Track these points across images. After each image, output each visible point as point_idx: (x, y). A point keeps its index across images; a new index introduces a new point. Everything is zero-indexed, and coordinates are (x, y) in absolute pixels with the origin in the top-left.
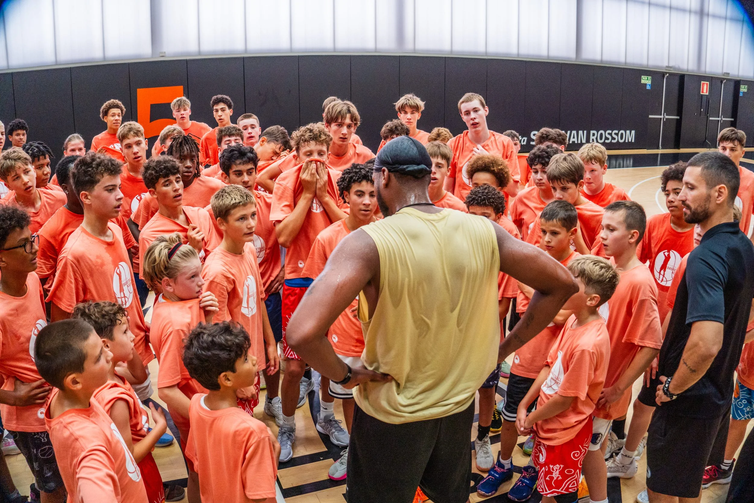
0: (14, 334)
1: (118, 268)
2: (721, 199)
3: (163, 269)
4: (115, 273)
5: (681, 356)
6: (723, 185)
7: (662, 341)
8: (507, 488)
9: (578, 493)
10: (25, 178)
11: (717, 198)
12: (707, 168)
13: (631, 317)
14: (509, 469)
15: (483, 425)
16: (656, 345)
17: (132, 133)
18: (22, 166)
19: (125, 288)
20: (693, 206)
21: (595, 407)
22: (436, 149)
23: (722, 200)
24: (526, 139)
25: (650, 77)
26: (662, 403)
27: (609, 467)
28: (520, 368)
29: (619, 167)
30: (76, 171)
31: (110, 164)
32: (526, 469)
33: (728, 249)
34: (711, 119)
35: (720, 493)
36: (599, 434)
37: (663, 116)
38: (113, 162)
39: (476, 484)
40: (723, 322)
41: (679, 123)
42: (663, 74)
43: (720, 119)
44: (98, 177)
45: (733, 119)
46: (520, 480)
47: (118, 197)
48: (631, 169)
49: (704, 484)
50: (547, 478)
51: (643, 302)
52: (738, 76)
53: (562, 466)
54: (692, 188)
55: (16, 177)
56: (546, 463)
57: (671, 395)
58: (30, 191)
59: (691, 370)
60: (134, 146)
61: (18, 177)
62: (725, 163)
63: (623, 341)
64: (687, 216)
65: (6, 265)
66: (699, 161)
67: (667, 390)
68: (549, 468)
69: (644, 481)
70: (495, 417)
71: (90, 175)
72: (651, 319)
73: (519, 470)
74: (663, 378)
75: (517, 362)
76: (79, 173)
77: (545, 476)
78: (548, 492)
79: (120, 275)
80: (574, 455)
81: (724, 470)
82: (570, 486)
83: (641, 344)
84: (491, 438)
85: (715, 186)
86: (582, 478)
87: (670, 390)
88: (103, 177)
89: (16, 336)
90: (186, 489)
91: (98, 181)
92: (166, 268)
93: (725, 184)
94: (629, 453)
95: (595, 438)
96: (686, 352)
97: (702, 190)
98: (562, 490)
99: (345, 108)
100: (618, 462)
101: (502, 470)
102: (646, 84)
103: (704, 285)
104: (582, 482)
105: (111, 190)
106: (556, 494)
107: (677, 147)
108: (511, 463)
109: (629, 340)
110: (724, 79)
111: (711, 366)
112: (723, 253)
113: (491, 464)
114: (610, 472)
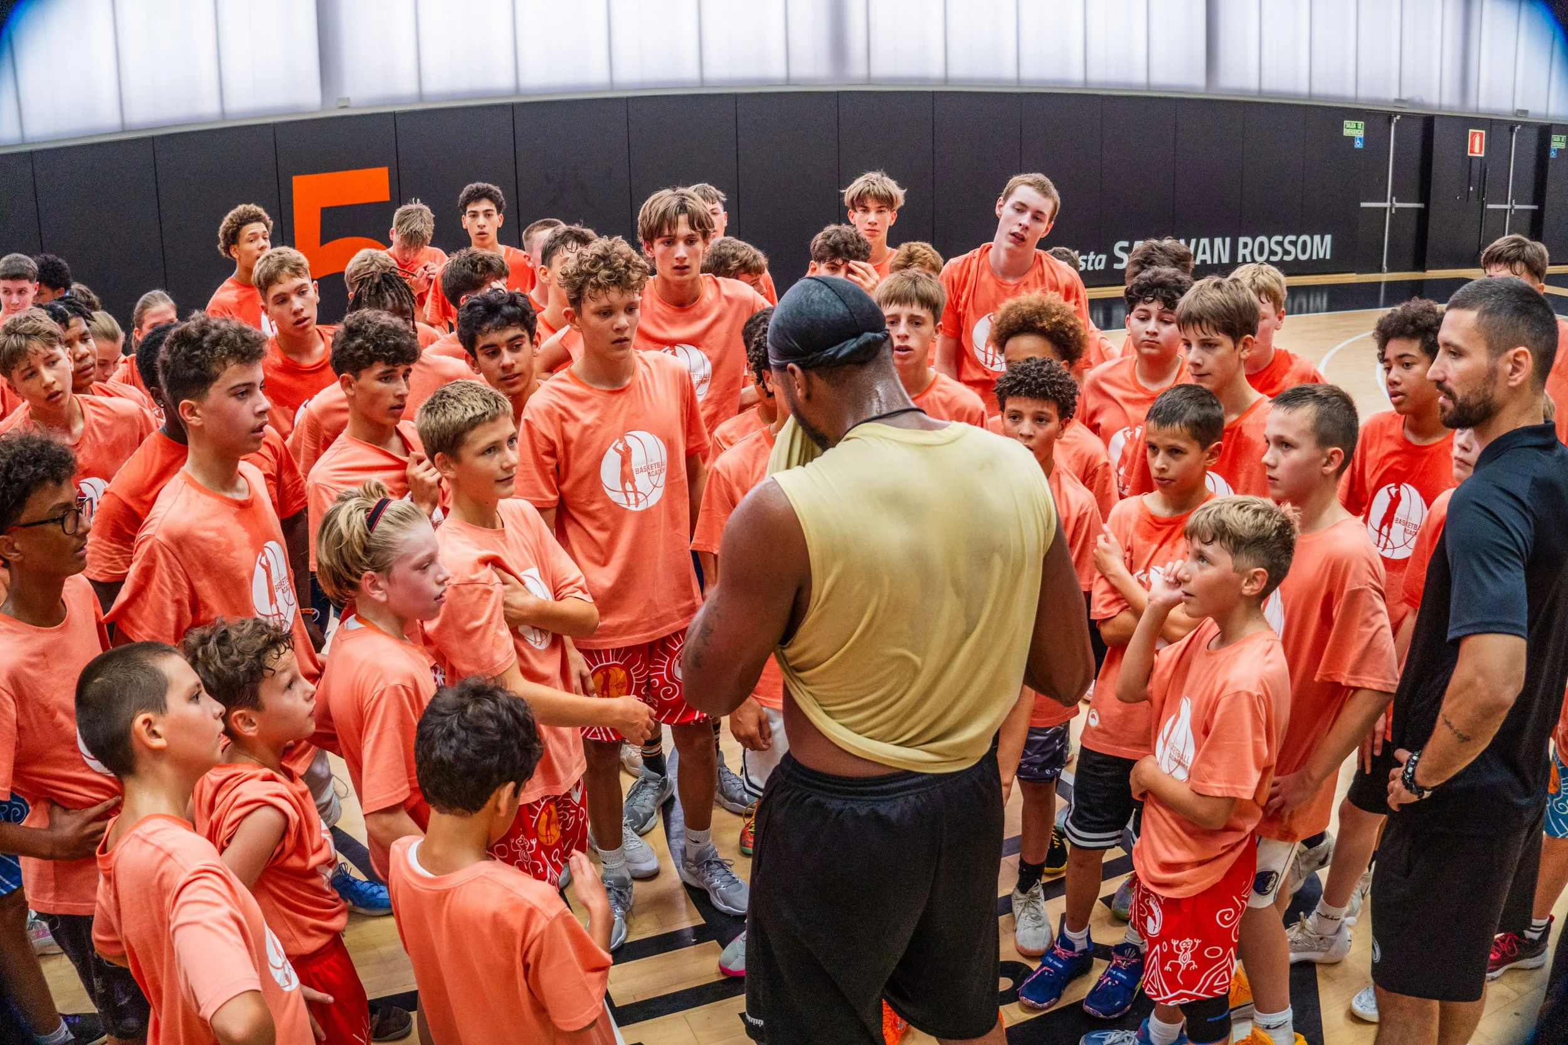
0: (41, 705)
1: (264, 554)
2: (1519, 377)
3: (360, 553)
4: (258, 566)
5: (1439, 708)
6: (1522, 349)
7: (1398, 676)
8: (1081, 990)
9: (1230, 997)
10: (48, 375)
11: (1511, 374)
12: (1490, 312)
13: (1330, 629)
14: (1084, 951)
15: (1030, 861)
16: (1384, 684)
17: (286, 270)
18: (42, 350)
19: (279, 594)
20: (1459, 393)
21: (1261, 814)
22: (908, 285)
23: (1520, 379)
24: (1104, 257)
25: (1361, 123)
26: (1400, 805)
27: (1292, 942)
28: (1101, 736)
29: (1300, 312)
30: (168, 358)
31: (239, 340)
32: (1121, 949)
33: (1534, 481)
34: (1490, 206)
35: (1524, 987)
36: (1272, 873)
37: (1390, 204)
38: (245, 334)
39: (1017, 984)
40: (1525, 635)
41: (1423, 216)
42: (1389, 116)
43: (1508, 207)
44: (215, 369)
45: (1535, 207)
46: (1107, 974)
47: (259, 408)
48: (1324, 315)
49: (1491, 971)
50: (1167, 968)
51: (1355, 595)
52: (1547, 115)
53: (1198, 942)
54: (1457, 353)
55: (29, 372)
56: (1164, 936)
57: (1420, 790)
58: (59, 400)
59: (1460, 736)
60: (294, 298)
61: (34, 373)
62: (1529, 302)
63: (1316, 679)
64: (1446, 414)
65: (21, 558)
66: (1473, 297)
67: (1412, 779)
68: (1170, 946)
69: (1367, 969)
70: (1052, 844)
71: (198, 365)
72: (1373, 630)
73: (1104, 952)
74: (1403, 754)
75: (1094, 723)
76: (174, 361)
77: (1163, 964)
78: (1170, 995)
79: (267, 569)
80: (1222, 916)
81: (1531, 940)
82: (1216, 984)
83: (1353, 683)
84: (1045, 886)
85: (1506, 350)
86: (1237, 966)
87: (1418, 778)
88: (225, 367)
89: (46, 709)
90: (414, 1015)
91: (215, 377)
92: (366, 550)
93: (1526, 346)
94: (1332, 911)
95: (1263, 881)
96: (1451, 699)
97: (1478, 359)
98: (1198, 991)
99: (675, 201)
100: (1311, 929)
101: (1070, 953)
102: (1352, 139)
103: (1485, 558)
104: (1236, 974)
105: (242, 393)
106: (1186, 1000)
107: (1420, 266)
108: (1088, 937)
109: (1329, 676)
110: (1517, 123)
111: (1503, 725)
112: (1522, 488)
113: (1047, 941)
114: (1295, 951)
